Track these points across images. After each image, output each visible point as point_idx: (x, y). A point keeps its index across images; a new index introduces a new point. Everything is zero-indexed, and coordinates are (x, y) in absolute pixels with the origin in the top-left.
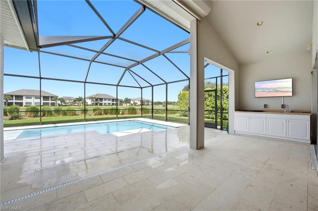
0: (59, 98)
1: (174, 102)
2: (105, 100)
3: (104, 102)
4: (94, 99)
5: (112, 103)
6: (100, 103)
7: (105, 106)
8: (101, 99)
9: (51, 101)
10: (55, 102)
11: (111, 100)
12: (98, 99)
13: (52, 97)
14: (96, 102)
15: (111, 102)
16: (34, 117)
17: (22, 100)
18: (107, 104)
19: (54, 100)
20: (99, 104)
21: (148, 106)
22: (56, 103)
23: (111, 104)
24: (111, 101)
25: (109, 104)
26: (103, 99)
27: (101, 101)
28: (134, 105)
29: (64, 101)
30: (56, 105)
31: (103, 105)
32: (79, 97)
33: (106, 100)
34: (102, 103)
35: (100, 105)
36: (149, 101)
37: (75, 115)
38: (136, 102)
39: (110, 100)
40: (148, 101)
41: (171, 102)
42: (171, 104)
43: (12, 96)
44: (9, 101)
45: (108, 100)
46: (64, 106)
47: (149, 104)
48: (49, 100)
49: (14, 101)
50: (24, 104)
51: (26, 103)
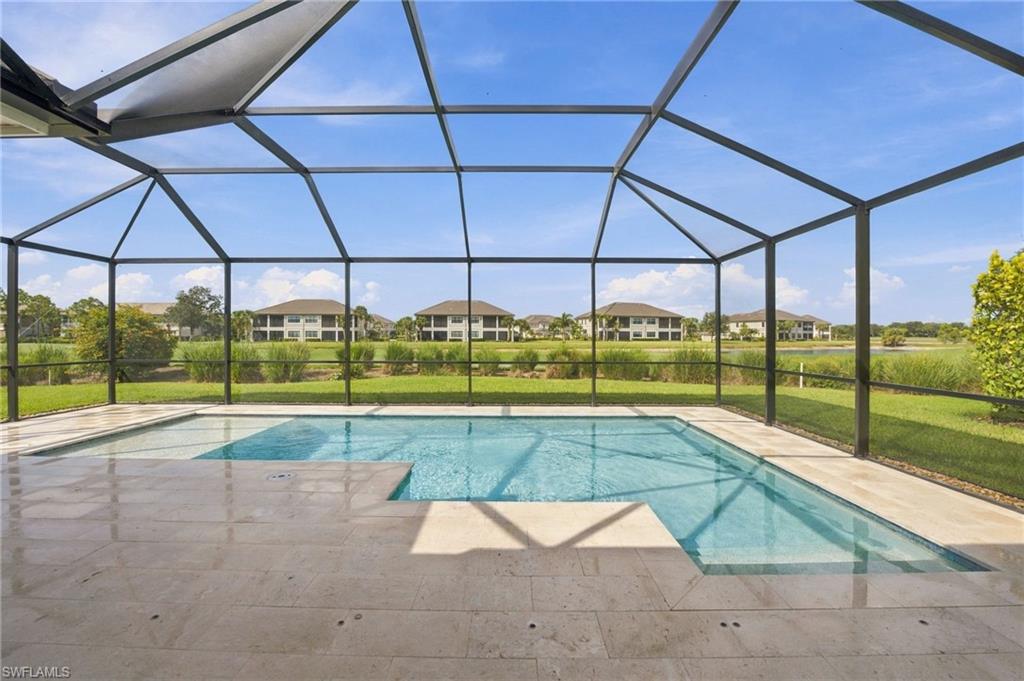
0: (515, 318)
1: (954, 325)
2: (638, 321)
3: (633, 329)
4: (604, 320)
5: (660, 333)
6: (621, 333)
7: (638, 342)
8: (625, 321)
9: (500, 326)
10: (506, 330)
11: (657, 320)
12: (615, 318)
13: (501, 318)
14: (611, 329)
15: (656, 329)
16: (394, 374)
17: (446, 326)
18: (644, 336)
19: (505, 326)
20: (618, 335)
21: (809, 342)
22: (511, 332)
23: (657, 336)
24: (657, 325)
25: (651, 334)
26: (631, 320)
27: (625, 327)
28: (744, 339)
29: (528, 328)
30: (510, 340)
31: (631, 337)
32: (564, 315)
33: (640, 323)
34: (629, 333)
35: (621, 339)
36: (811, 323)
37: (494, 375)
38: (751, 326)
39: (654, 323)
40: (805, 323)
41: (937, 327)
42: (936, 336)
43: (428, 317)
44: (424, 329)
45: (649, 323)
46: (528, 340)
47: (811, 336)
48: (495, 327)
49: (433, 329)
50: (449, 337)
51: (453, 334)
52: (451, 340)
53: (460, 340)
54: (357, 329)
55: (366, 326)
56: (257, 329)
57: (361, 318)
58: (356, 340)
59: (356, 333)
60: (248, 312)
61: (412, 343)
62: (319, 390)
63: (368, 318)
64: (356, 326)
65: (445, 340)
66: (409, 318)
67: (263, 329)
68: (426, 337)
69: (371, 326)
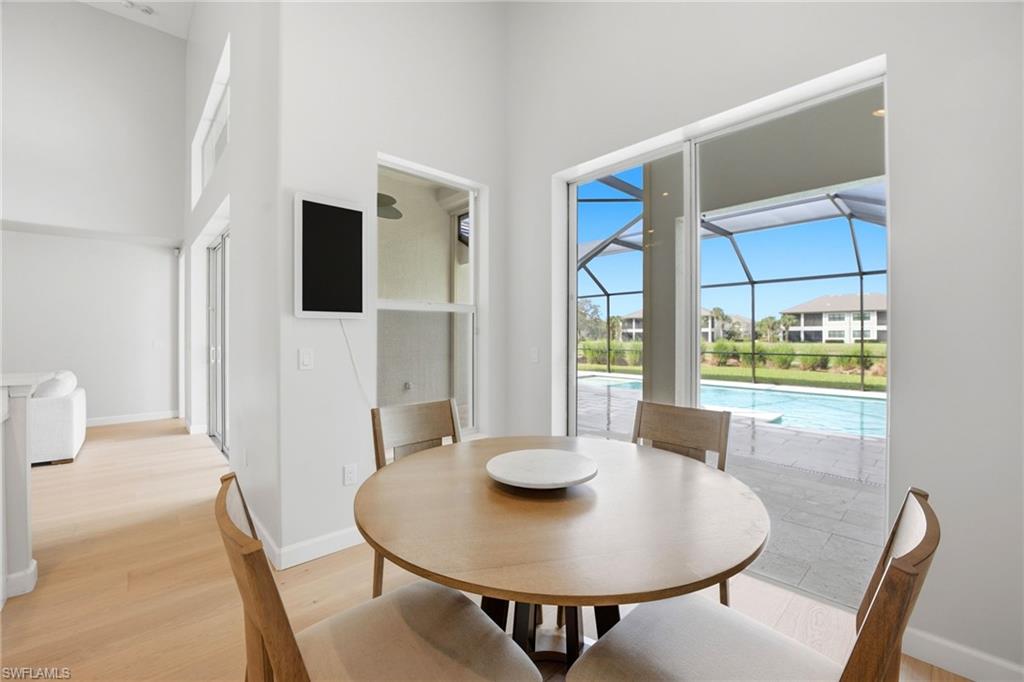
17: (821, 325)
43: (798, 316)
44: (792, 329)
49: (802, 328)
50: (825, 337)
51: (831, 334)
52: (828, 342)
53: (842, 342)
54: (713, 330)
55: (723, 326)
56: (625, 331)
57: (717, 318)
58: (713, 340)
59: (713, 333)
60: (618, 317)
61: (777, 344)
62: (735, 374)
63: (726, 319)
64: (713, 326)
65: (820, 340)
66: (772, 318)
67: (629, 331)
68: (794, 337)
69: (728, 327)
